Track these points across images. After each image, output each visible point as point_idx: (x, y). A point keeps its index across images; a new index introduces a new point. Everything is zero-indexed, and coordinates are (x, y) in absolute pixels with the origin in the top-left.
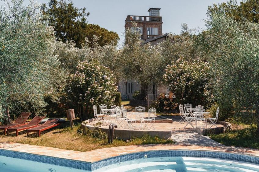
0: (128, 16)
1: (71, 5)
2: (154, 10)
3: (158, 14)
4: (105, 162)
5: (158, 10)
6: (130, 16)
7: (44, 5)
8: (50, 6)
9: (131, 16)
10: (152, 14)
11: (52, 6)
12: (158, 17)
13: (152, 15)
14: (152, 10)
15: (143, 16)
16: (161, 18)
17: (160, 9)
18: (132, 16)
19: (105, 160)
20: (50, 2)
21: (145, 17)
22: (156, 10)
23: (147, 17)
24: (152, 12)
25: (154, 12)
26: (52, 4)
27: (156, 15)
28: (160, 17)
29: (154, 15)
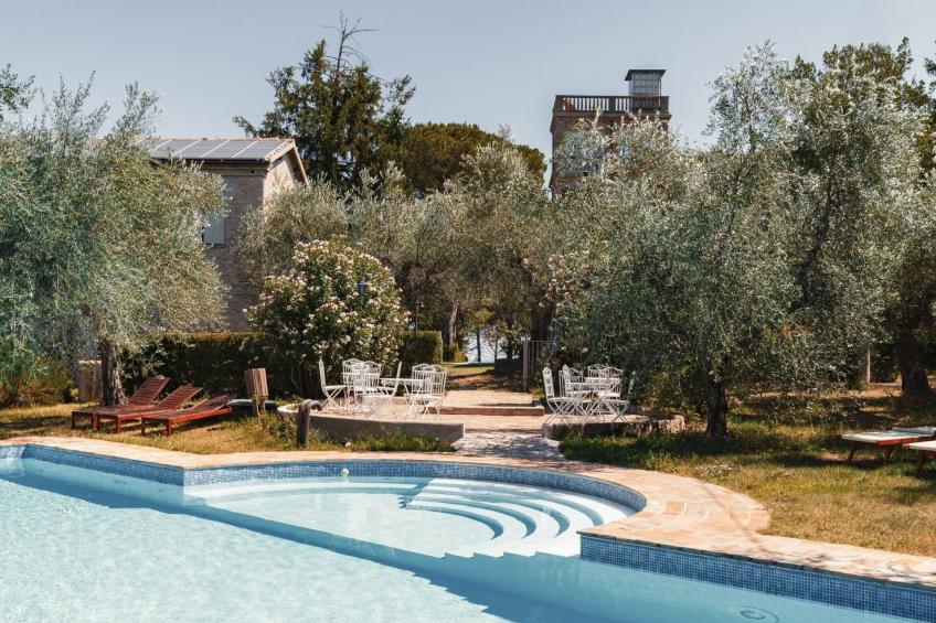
0: (558, 97)
1: (361, 71)
2: (643, 76)
3: (658, 87)
4: (227, 472)
5: (656, 76)
6: (562, 97)
7: (289, 72)
8: (304, 75)
9: (567, 97)
10: (635, 87)
11: (309, 75)
12: (657, 98)
13: (637, 91)
14: (637, 76)
15: (606, 97)
16: (665, 100)
17: (662, 72)
18: (571, 97)
19: (226, 468)
20: (304, 63)
21: (612, 99)
22: (650, 76)
23: (618, 97)
24: (638, 83)
25: (643, 83)
26: (309, 71)
27: (650, 91)
28: (661, 98)
29: (643, 91)
